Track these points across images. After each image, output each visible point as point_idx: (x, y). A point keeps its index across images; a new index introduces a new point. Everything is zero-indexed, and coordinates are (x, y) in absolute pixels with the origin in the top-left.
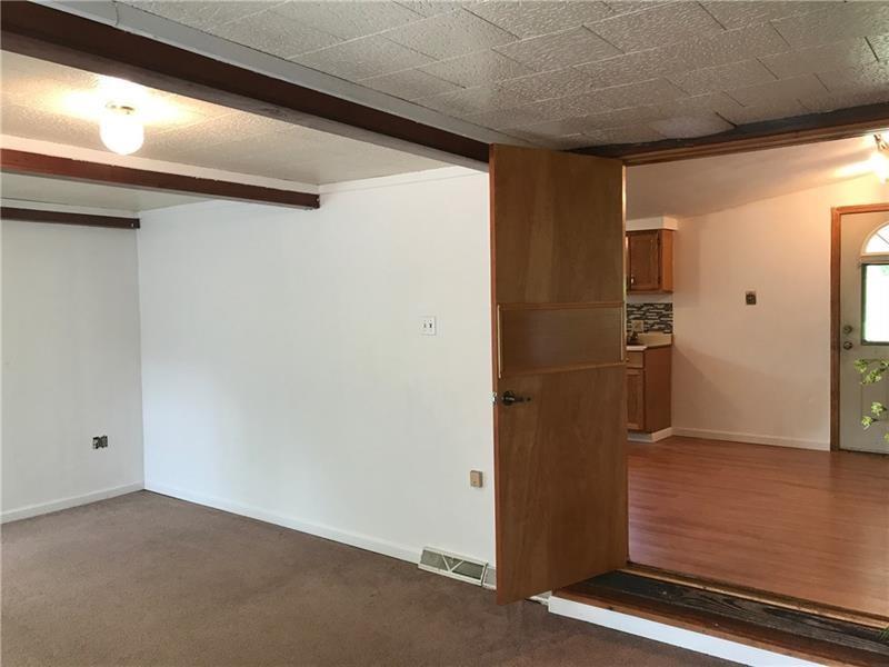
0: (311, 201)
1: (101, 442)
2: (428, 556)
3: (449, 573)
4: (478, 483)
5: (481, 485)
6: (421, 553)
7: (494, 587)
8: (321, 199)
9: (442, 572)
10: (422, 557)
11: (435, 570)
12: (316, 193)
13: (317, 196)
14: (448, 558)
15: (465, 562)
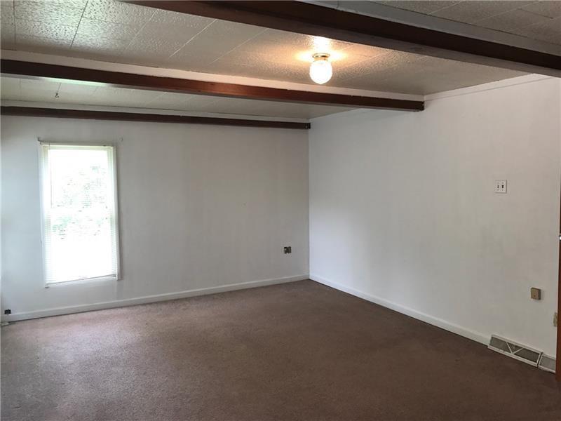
0: (418, 106)
1: (288, 250)
2: (494, 340)
3: (512, 355)
4: (537, 296)
5: (540, 299)
6: (490, 338)
7: (554, 371)
8: (425, 105)
9: (506, 353)
10: (491, 341)
11: (501, 351)
12: (422, 101)
13: (423, 103)
14: (511, 345)
15: (524, 349)
